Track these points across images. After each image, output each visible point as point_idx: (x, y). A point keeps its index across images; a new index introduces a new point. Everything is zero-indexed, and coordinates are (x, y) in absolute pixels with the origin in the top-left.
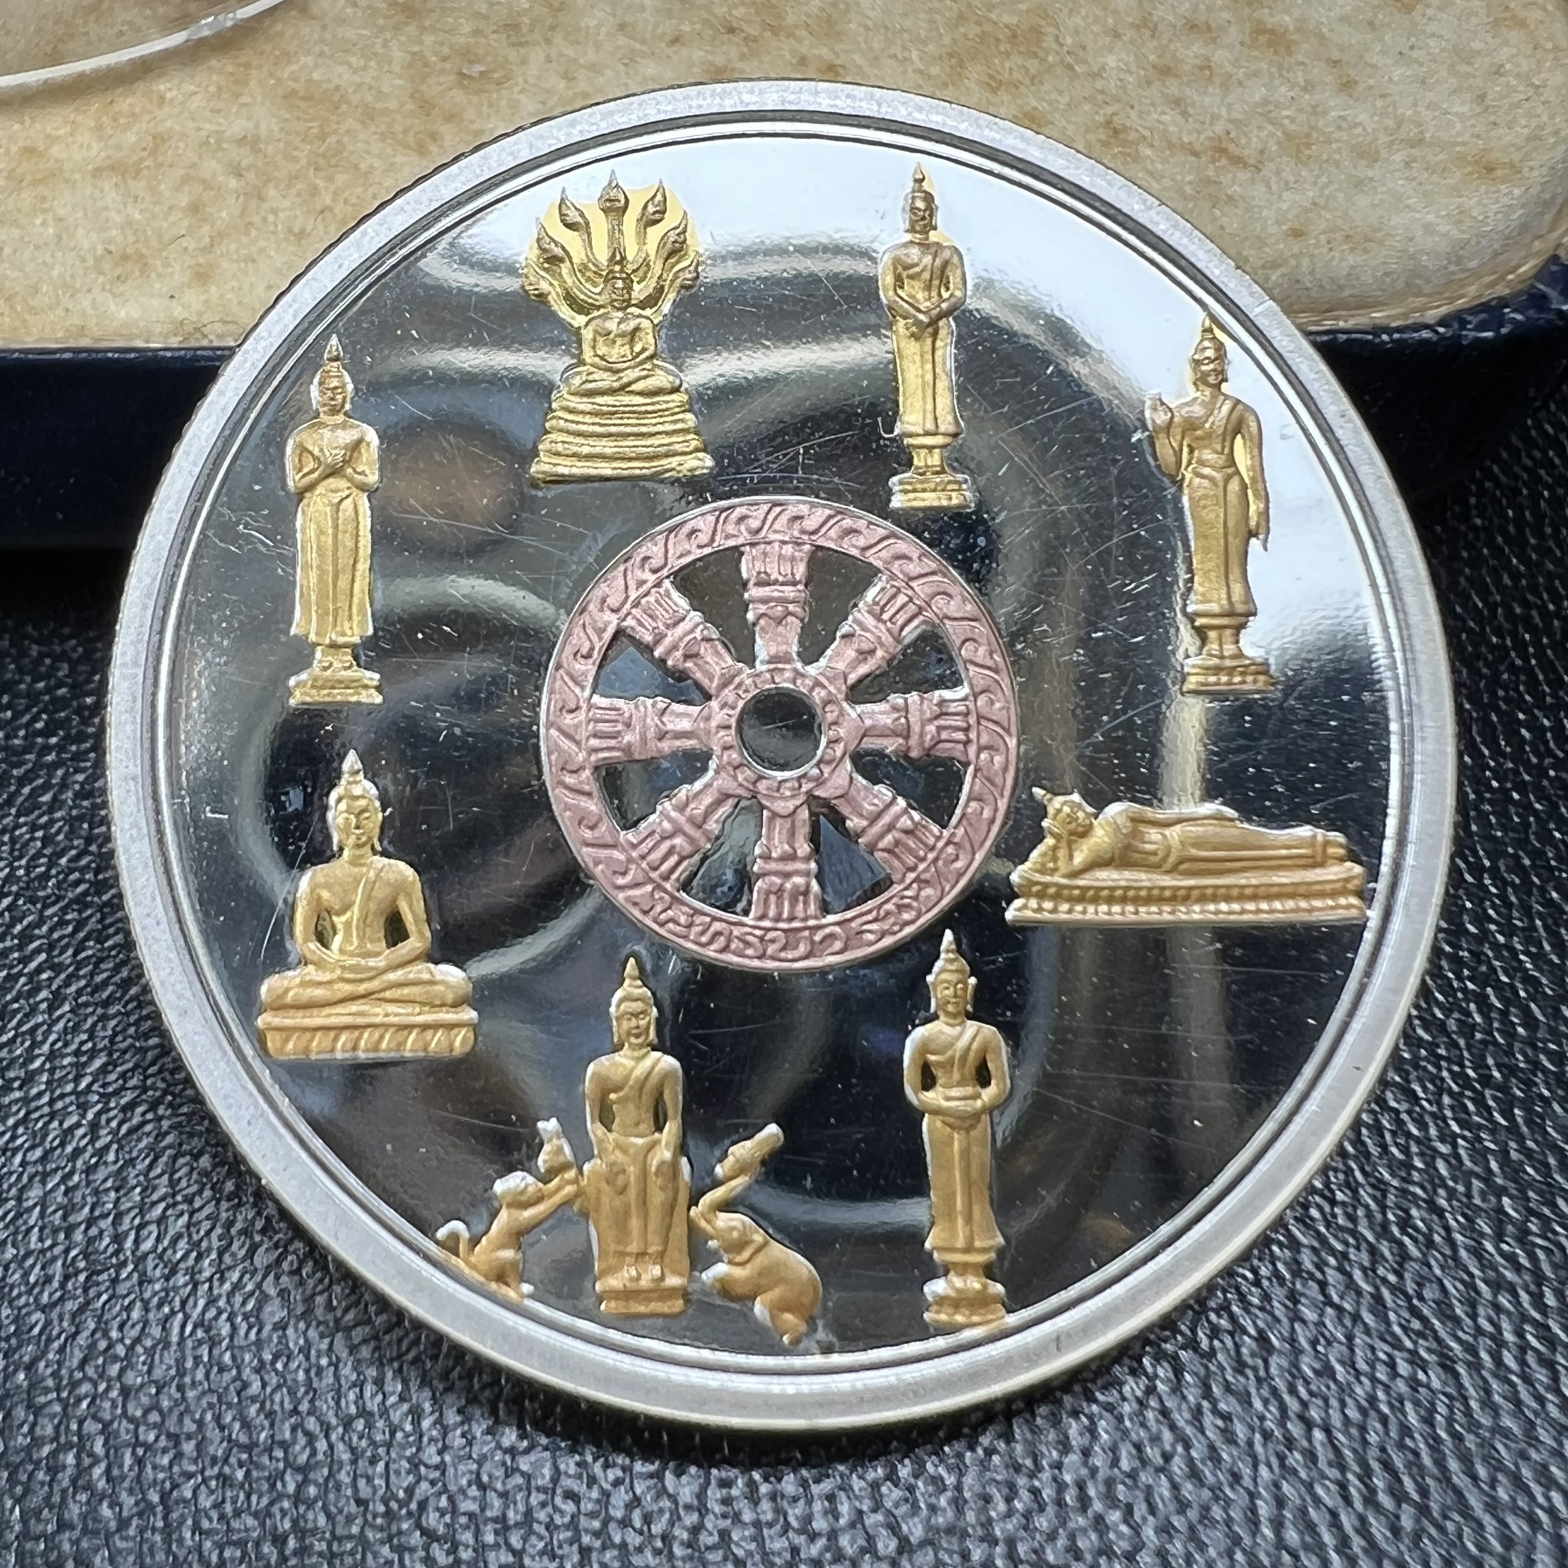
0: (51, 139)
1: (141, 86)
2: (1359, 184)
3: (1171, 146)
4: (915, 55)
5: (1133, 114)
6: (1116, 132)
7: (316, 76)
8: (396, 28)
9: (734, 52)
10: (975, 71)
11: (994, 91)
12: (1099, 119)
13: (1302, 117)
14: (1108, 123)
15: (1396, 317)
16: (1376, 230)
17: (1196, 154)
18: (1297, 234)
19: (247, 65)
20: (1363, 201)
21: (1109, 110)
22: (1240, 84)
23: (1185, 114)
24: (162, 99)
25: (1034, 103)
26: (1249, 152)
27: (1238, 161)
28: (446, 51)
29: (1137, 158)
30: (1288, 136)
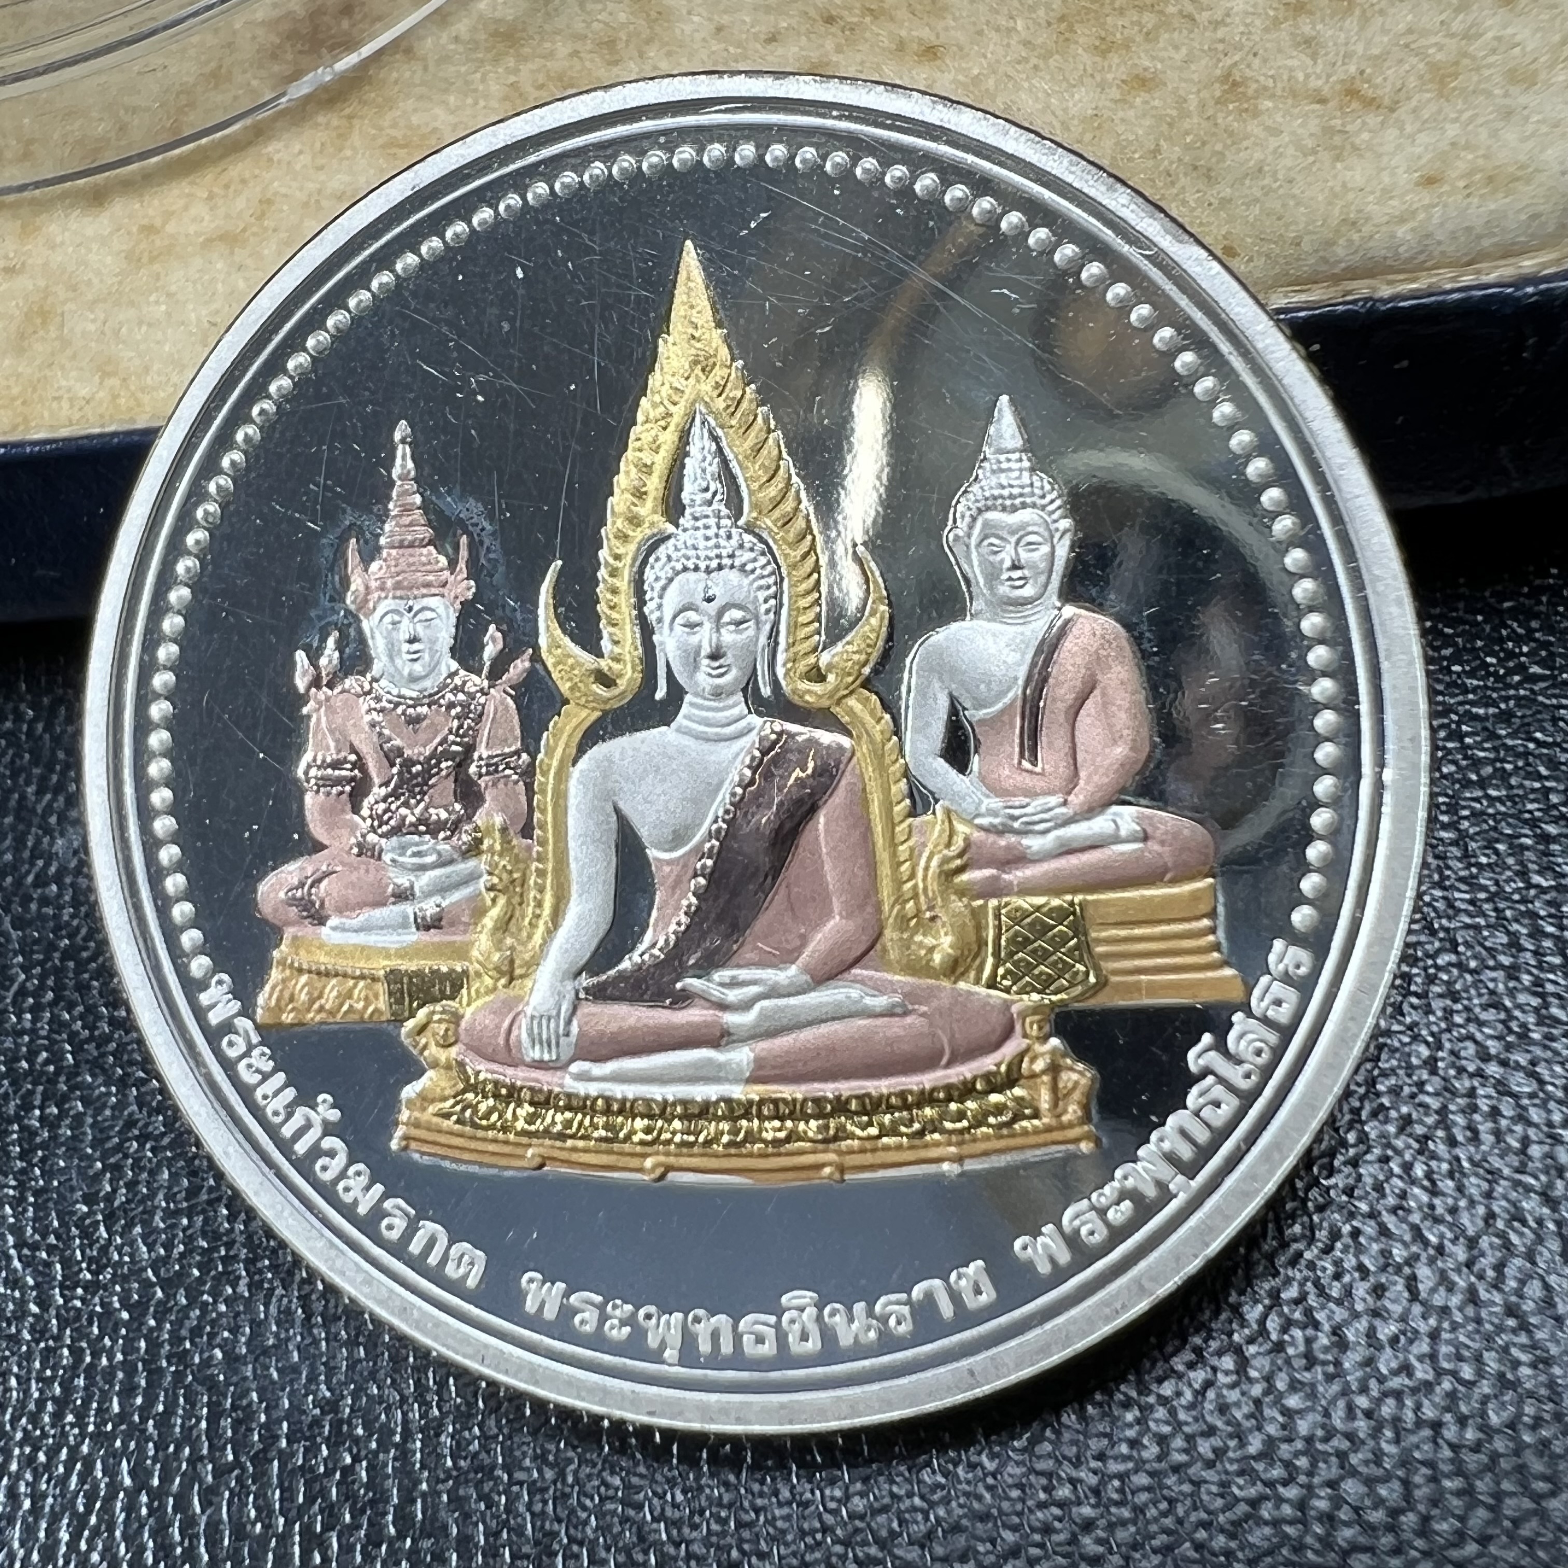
0: (168, 215)
1: (252, 150)
2: (1507, 114)
3: (1294, 94)
4: (1020, 24)
5: (1256, 62)
6: (1235, 84)
7: (415, 120)
8: (496, 61)
9: (829, 45)
10: (1085, 34)
11: (1104, 53)
12: (1218, 72)
13: (1452, 43)
14: (1226, 77)
15: (1544, 265)
16: (1522, 167)
17: (1323, 101)
18: (1430, 181)
19: (350, 117)
20: (1510, 136)
21: (1229, 61)
22: (1382, 12)
23: (1314, 57)
24: (270, 160)
25: (1147, 63)
26: (1385, 92)
27: (1371, 103)
28: (541, 78)
29: (1256, 114)
30: (1434, 67)
